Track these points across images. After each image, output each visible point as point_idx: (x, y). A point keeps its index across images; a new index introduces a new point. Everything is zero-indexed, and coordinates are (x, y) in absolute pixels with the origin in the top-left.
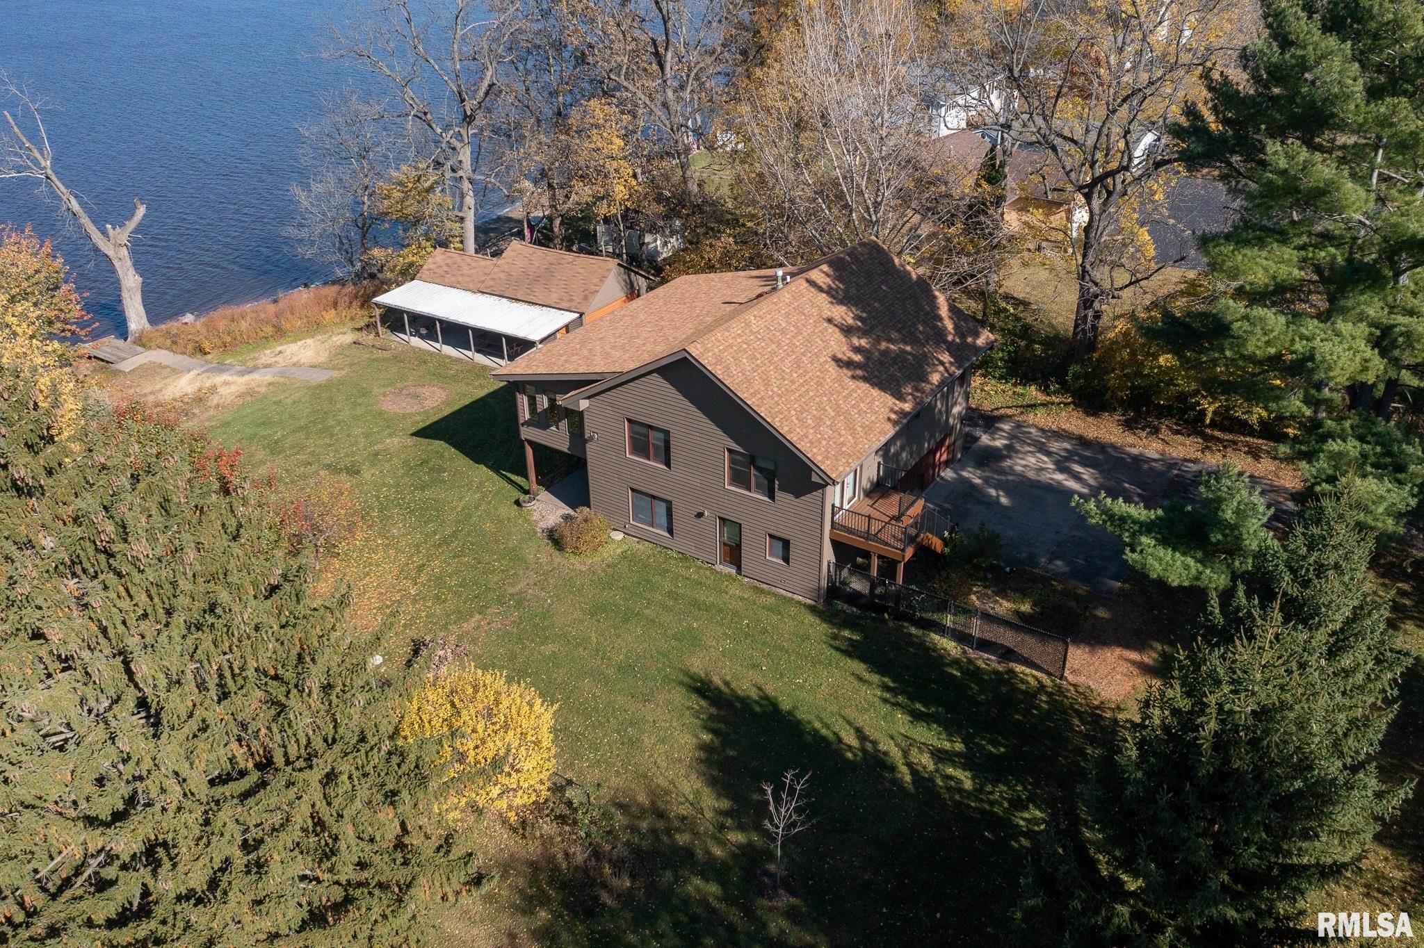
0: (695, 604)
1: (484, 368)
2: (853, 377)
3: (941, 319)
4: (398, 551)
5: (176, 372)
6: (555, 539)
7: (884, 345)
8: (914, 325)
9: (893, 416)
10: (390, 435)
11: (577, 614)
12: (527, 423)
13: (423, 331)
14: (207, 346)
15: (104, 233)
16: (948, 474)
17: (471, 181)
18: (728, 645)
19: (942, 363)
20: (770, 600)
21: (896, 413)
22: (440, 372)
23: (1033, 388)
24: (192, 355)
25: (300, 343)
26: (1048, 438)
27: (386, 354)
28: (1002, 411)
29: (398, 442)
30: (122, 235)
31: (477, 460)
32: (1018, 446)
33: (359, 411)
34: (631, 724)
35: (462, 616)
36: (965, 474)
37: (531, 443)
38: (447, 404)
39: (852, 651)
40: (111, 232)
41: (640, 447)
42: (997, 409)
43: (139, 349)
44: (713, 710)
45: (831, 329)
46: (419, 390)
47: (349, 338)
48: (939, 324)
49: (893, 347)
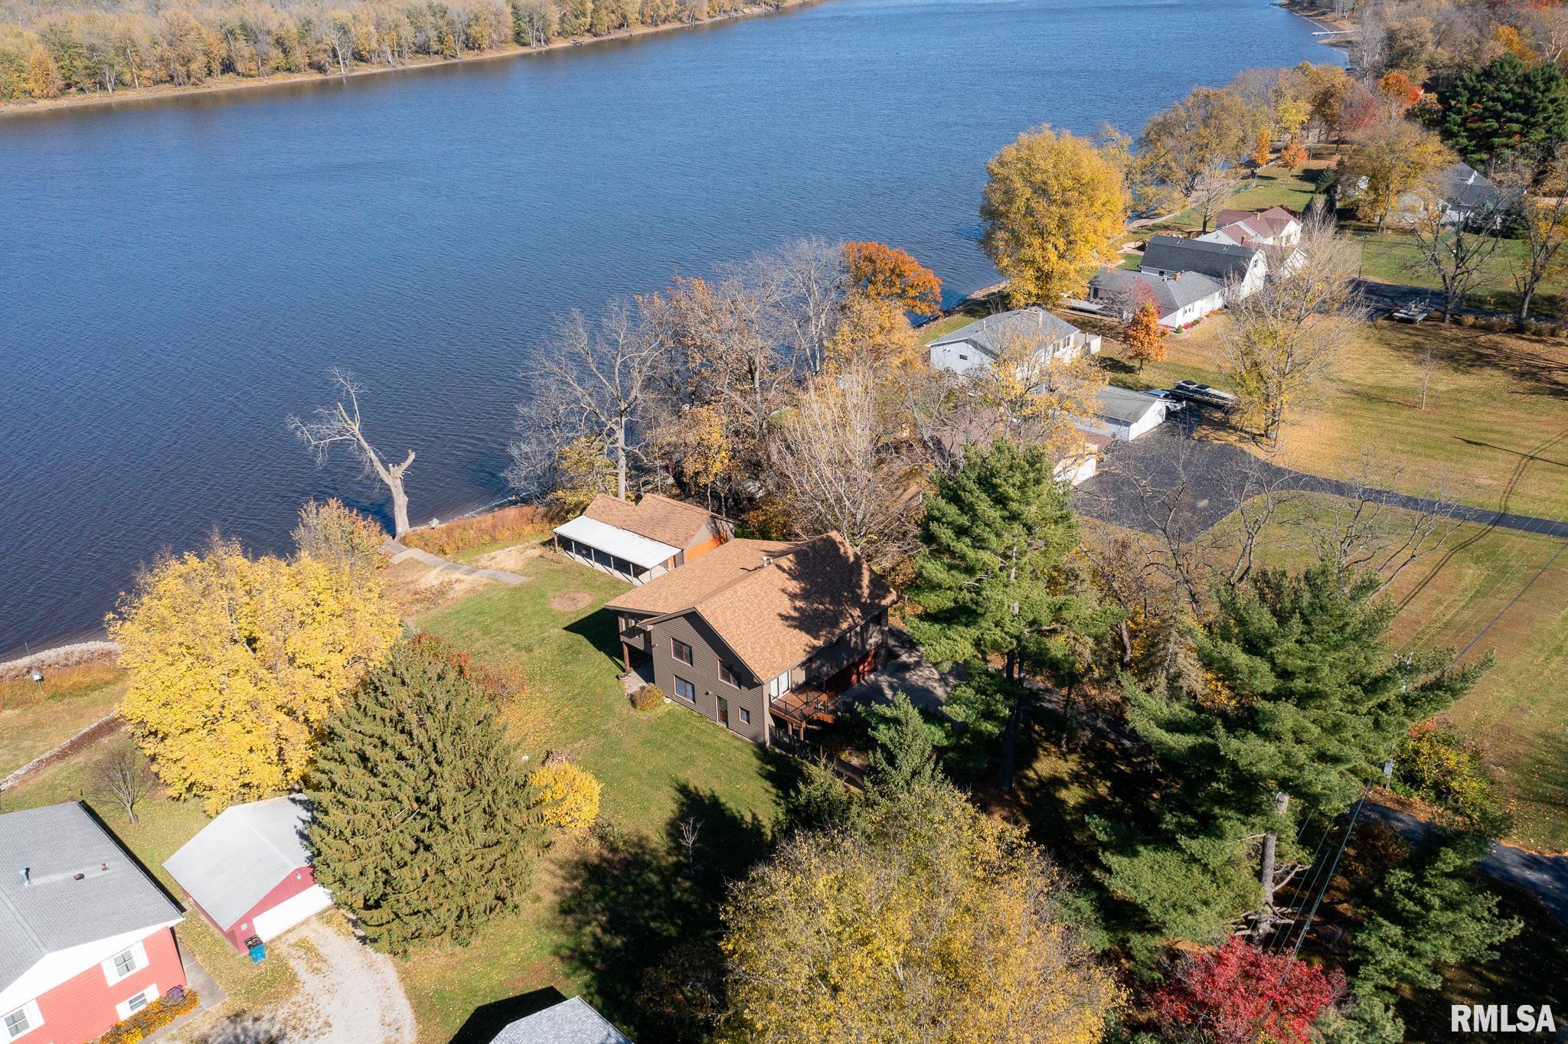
0: (698, 743)
1: (619, 581)
2: (791, 626)
3: (861, 587)
4: (547, 701)
5: (427, 567)
6: (633, 700)
7: (816, 605)
8: (841, 592)
9: (808, 649)
10: (553, 627)
11: (635, 743)
12: (623, 633)
13: (584, 552)
14: (447, 549)
15: (388, 470)
17: (623, 450)
18: (709, 765)
19: (853, 616)
20: (740, 743)
21: (810, 647)
22: (590, 582)
24: (437, 554)
25: (506, 550)
27: (559, 567)
29: (557, 632)
30: (398, 471)
31: (600, 650)
33: (538, 608)
34: (647, 800)
35: (575, 740)
37: (627, 644)
38: (592, 607)
39: (768, 776)
40: (392, 469)
41: (679, 653)
43: (404, 547)
44: (685, 800)
45: (783, 595)
46: (576, 595)
47: (537, 552)
48: (859, 591)
49: (821, 607)
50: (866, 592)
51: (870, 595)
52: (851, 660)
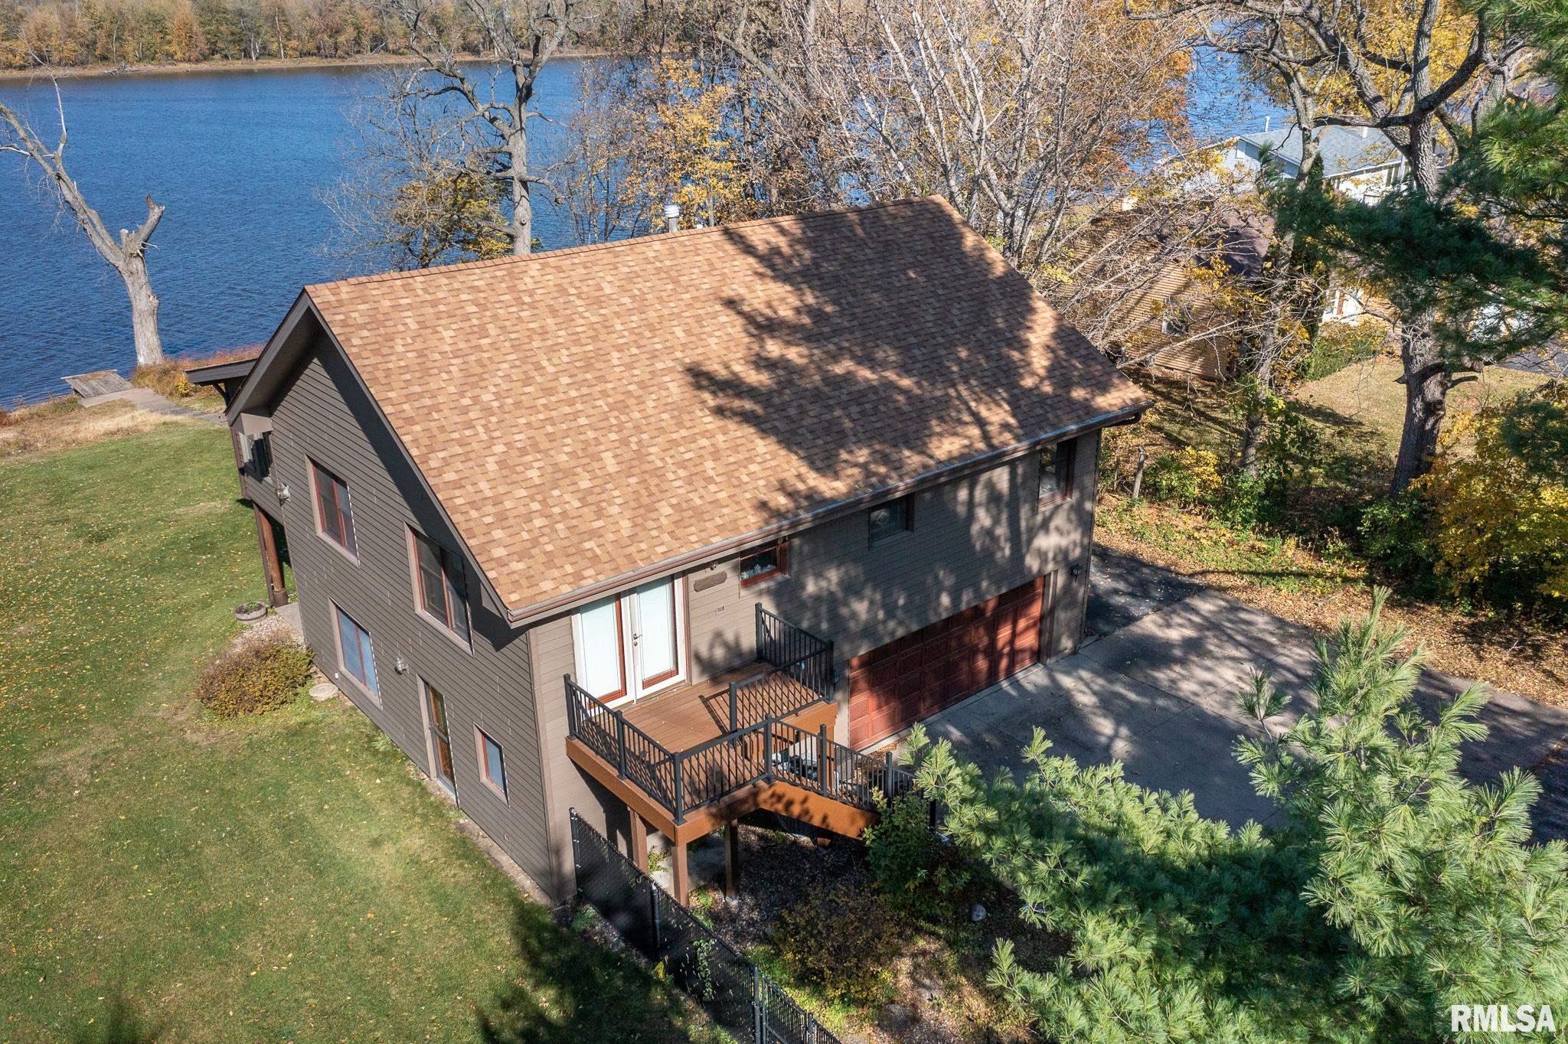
2: (719, 411)
3: (1023, 346)
7: (844, 367)
8: (951, 345)
9: (781, 501)
16: (1033, 677)
19: (981, 422)
21: (791, 495)
23: (1292, 542)
24: (170, 395)
26: (1285, 638)
28: (1212, 579)
30: (135, 242)
32: (1212, 645)
36: (1067, 682)
40: (124, 238)
42: (1204, 573)
43: (128, 386)
45: (727, 317)
48: (1016, 355)
49: (865, 373)
50: (1040, 361)
51: (1055, 371)
52: (967, 598)
